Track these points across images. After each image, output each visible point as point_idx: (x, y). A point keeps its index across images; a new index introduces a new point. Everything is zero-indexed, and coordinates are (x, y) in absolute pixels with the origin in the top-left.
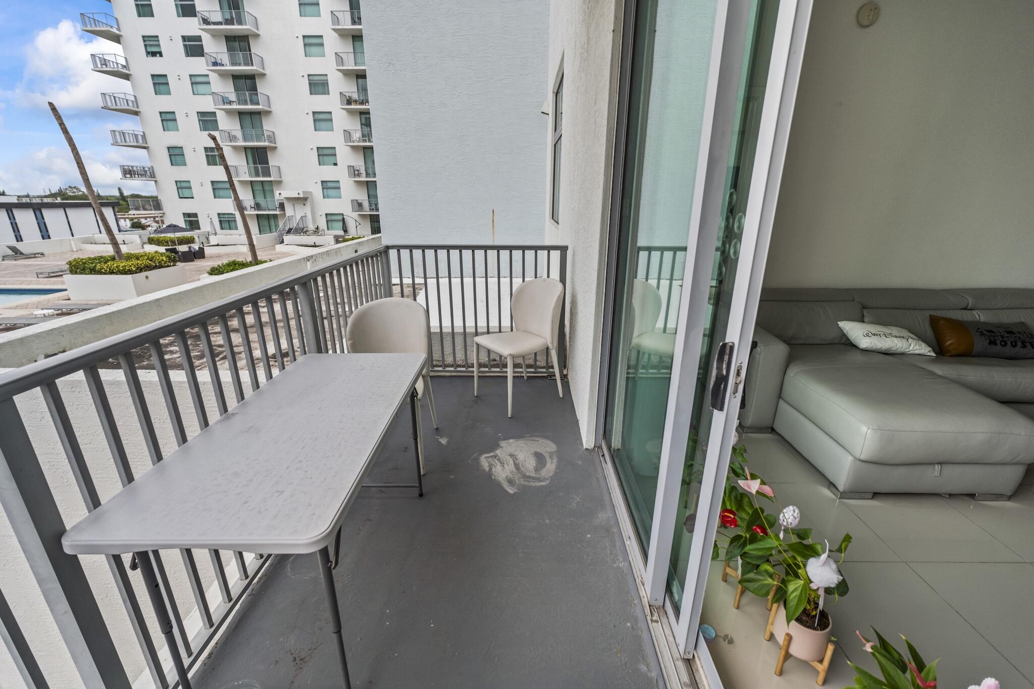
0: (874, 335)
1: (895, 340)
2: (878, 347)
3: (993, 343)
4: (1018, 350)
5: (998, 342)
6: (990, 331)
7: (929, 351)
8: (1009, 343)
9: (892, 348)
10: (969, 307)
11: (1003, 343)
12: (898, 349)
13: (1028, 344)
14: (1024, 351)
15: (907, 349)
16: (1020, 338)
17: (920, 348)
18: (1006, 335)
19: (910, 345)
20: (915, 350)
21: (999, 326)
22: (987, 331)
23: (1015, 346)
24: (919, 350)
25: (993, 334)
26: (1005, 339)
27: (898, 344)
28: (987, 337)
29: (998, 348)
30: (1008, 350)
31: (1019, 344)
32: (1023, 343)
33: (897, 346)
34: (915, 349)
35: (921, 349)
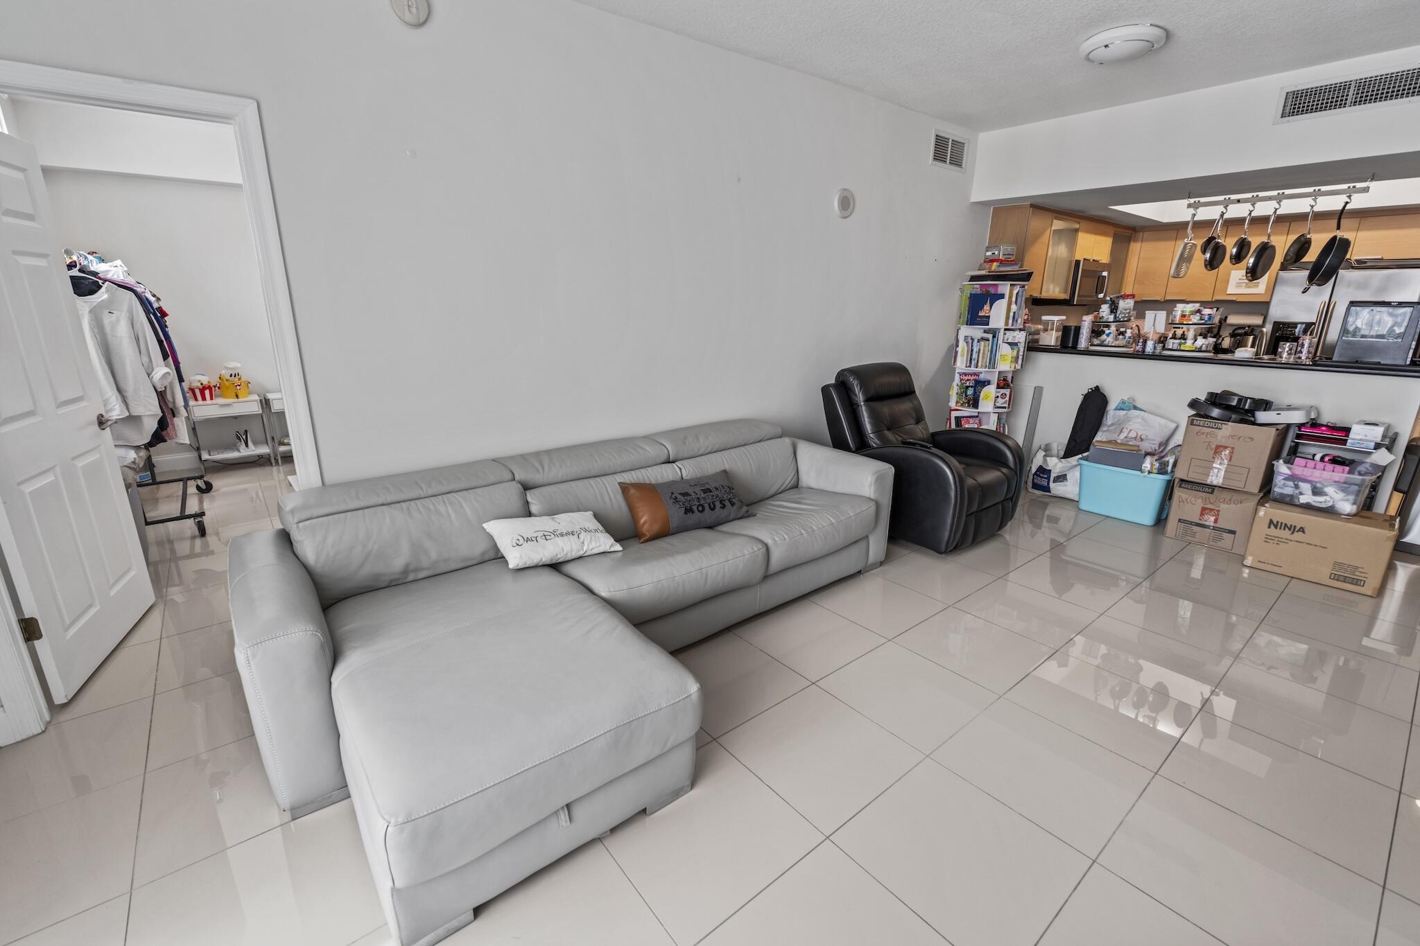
0: (528, 540)
1: (559, 540)
2: (535, 561)
3: (688, 510)
4: (719, 512)
5: (695, 508)
6: (685, 494)
7: (612, 545)
8: (706, 506)
9: (557, 555)
10: (671, 459)
11: (700, 508)
12: (567, 554)
13: (727, 503)
14: (724, 513)
15: (579, 551)
16: (717, 496)
17: (598, 544)
18: (703, 495)
19: (583, 543)
20: (592, 549)
21: (696, 482)
22: (681, 494)
23: (713, 509)
24: (597, 547)
25: (689, 498)
26: (702, 502)
27: (564, 548)
28: (681, 504)
29: (695, 517)
30: (708, 516)
31: (718, 505)
32: (721, 502)
33: (563, 550)
34: (590, 547)
35: (600, 546)
